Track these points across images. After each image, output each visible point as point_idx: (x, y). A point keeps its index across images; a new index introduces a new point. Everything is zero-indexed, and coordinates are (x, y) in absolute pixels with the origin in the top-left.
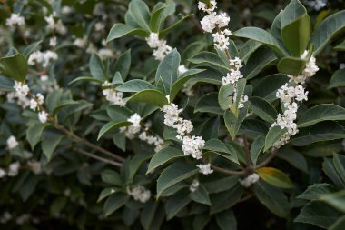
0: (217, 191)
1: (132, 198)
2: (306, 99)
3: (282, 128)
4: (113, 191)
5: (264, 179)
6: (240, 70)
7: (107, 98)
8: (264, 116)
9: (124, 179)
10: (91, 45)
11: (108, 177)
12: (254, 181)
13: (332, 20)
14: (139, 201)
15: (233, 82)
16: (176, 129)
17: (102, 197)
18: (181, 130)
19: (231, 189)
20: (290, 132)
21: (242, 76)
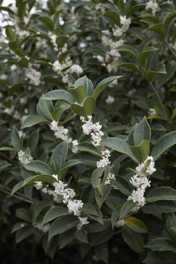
0: (94, 232)
1: (37, 229)
2: (149, 186)
3: (134, 201)
4: (23, 226)
5: (128, 225)
6: (109, 158)
7: (22, 162)
8: (124, 191)
9: (31, 216)
10: (17, 112)
11: (20, 213)
12: (122, 225)
13: (167, 137)
14: (41, 231)
15: (103, 166)
16: (63, 196)
17: (14, 230)
18: (66, 197)
19: (105, 231)
20: (140, 204)
21: (110, 163)
